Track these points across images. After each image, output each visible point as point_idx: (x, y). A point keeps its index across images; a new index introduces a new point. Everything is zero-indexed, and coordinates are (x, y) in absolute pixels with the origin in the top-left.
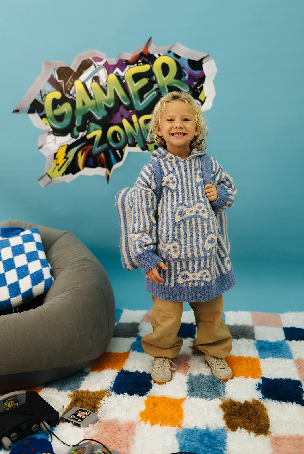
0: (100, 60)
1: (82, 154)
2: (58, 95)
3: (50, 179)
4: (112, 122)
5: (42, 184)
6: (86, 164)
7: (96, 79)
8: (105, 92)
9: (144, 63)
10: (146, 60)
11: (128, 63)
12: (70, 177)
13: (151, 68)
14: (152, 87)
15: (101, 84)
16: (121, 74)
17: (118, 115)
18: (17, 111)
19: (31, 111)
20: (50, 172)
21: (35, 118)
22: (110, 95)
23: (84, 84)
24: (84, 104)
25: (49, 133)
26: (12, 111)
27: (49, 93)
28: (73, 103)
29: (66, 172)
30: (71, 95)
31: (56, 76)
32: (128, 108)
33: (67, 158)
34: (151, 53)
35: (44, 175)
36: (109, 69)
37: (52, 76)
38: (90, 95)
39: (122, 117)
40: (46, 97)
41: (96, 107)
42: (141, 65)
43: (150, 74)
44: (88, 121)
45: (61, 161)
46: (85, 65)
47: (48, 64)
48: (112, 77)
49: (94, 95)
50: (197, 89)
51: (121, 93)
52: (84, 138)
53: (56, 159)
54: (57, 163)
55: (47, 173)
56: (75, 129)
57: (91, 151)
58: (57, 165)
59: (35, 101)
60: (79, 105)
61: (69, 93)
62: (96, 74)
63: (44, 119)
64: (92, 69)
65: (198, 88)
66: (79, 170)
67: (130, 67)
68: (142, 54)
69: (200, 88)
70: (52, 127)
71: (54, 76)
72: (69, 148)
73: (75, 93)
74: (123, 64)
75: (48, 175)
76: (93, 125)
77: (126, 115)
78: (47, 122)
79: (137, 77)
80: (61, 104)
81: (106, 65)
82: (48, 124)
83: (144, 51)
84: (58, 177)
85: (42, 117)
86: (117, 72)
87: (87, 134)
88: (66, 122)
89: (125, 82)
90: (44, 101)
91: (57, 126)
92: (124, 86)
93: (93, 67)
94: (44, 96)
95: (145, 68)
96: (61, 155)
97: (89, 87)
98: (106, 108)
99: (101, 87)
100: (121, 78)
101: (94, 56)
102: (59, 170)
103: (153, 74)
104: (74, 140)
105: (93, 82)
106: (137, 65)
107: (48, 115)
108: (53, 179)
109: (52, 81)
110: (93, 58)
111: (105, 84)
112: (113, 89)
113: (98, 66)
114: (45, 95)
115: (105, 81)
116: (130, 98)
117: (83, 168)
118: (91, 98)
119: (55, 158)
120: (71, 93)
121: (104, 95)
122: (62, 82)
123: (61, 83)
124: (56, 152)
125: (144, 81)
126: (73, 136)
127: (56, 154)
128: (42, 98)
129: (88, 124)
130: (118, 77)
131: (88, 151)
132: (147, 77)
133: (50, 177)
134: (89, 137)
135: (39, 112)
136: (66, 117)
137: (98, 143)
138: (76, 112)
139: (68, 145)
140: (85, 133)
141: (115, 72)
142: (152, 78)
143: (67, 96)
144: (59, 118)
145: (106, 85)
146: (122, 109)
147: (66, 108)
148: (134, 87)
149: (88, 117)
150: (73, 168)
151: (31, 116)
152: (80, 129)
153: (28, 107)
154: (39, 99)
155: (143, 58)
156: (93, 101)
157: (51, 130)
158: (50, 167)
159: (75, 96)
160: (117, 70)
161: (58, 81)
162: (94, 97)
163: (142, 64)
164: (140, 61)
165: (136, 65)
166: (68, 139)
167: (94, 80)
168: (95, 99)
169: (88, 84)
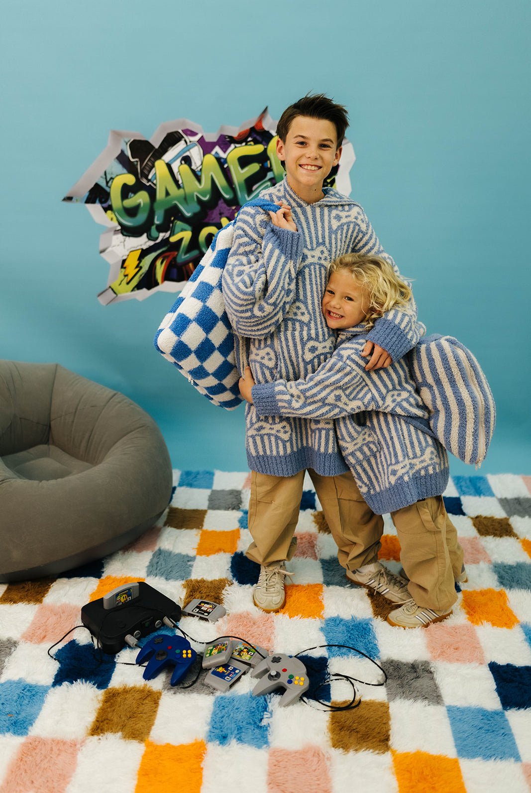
0: (193, 134)
1: (162, 263)
2: (130, 180)
3: (115, 295)
4: (206, 220)
5: (102, 301)
6: (167, 277)
7: (187, 160)
8: (199, 179)
9: (256, 142)
10: (258, 138)
11: (232, 140)
12: (144, 293)
13: (265, 150)
14: (265, 176)
15: (193, 167)
16: (222, 155)
17: (216, 212)
18: (69, 199)
19: (90, 200)
20: (115, 285)
21: (96, 209)
22: (206, 184)
23: (169, 166)
24: (167, 194)
25: (116, 232)
26: (63, 198)
27: (117, 176)
28: (152, 192)
29: (139, 287)
30: (149, 181)
31: (128, 153)
32: (229, 203)
33: (141, 268)
34: (266, 129)
35: (107, 290)
36: (207, 147)
37: (122, 152)
38: (176, 182)
39: (221, 215)
40: (112, 182)
41: (185, 199)
42: (251, 145)
43: (263, 158)
44: (172, 219)
45: (131, 271)
46: (172, 139)
47: (117, 135)
48: (210, 159)
49: (182, 183)
50: (327, 182)
51: (221, 182)
52: (166, 241)
53: (125, 268)
54: (126, 274)
55: (110, 287)
56: (154, 228)
57: (175, 259)
58: (126, 276)
59: (97, 185)
60: (160, 195)
61: (146, 177)
62: (187, 154)
63: (109, 212)
64: (181, 145)
65: (329, 181)
66: (157, 284)
67: (236, 147)
68: (252, 130)
69: (331, 181)
70: (120, 224)
71: (126, 153)
72: (144, 253)
73: (156, 178)
74: (226, 142)
75: (112, 289)
76: (179, 224)
77: (227, 213)
78: (113, 216)
79: (244, 161)
80: (135, 193)
81: (201, 142)
82: (115, 219)
83: (256, 125)
84: (126, 292)
85: (106, 210)
86: (216, 153)
87: (170, 236)
88: (141, 218)
89: (228, 167)
90: (110, 187)
91: (128, 222)
92: (226, 173)
93: (182, 142)
94: (110, 180)
95: (258, 149)
96: (132, 263)
97: (175, 170)
98: (199, 201)
99: (193, 171)
100: (222, 160)
101: (184, 128)
102: (128, 283)
103: (268, 158)
104: (151, 243)
105: (181, 163)
106: (246, 144)
107: (114, 206)
108: (119, 295)
109: (122, 159)
110: (182, 131)
111: (199, 169)
112: (210, 176)
113: (190, 142)
114: (112, 179)
115: (199, 163)
116: (234, 190)
117: (163, 282)
118: (179, 186)
119: (123, 267)
120: (150, 177)
121: (197, 183)
122: (137, 161)
123: (136, 163)
124: (124, 258)
125: (254, 168)
126: (150, 238)
127: (124, 261)
128: (107, 183)
129: (172, 222)
130: (218, 159)
131: (170, 258)
132: (259, 162)
133: (115, 293)
134: (173, 239)
135: (101, 202)
136: (140, 210)
137: (185, 249)
138: (156, 205)
139: (142, 249)
140: (168, 234)
141: (213, 152)
142: (265, 164)
143: (144, 181)
144: (132, 212)
145: (201, 169)
146: (221, 203)
147: (141, 198)
148: (240, 175)
149: (173, 213)
150: (148, 281)
151: (89, 206)
152: (160, 229)
153: (86, 194)
154: (103, 184)
155: (255, 136)
156: (181, 190)
157: (119, 228)
158: (116, 278)
159: (155, 182)
160: (217, 149)
161: (132, 160)
162: (183, 185)
163: (252, 143)
164: (250, 139)
165: (244, 144)
166: (143, 242)
167: (183, 162)
168: (183, 188)
169: (175, 166)
